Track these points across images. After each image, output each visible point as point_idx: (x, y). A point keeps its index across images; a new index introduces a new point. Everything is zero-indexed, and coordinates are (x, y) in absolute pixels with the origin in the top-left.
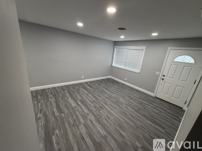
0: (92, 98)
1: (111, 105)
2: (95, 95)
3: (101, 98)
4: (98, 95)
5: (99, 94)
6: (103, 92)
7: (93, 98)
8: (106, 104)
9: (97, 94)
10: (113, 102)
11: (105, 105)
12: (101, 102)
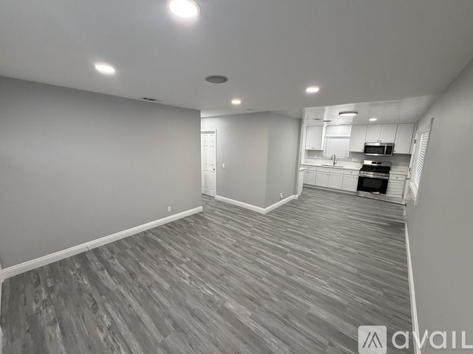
0: (269, 264)
1: (218, 254)
2: (267, 273)
3: (245, 269)
4: (258, 277)
5: (258, 283)
6: (251, 299)
7: (266, 262)
8: (228, 255)
9: (264, 279)
10: (214, 263)
11: (231, 251)
12: (241, 257)
